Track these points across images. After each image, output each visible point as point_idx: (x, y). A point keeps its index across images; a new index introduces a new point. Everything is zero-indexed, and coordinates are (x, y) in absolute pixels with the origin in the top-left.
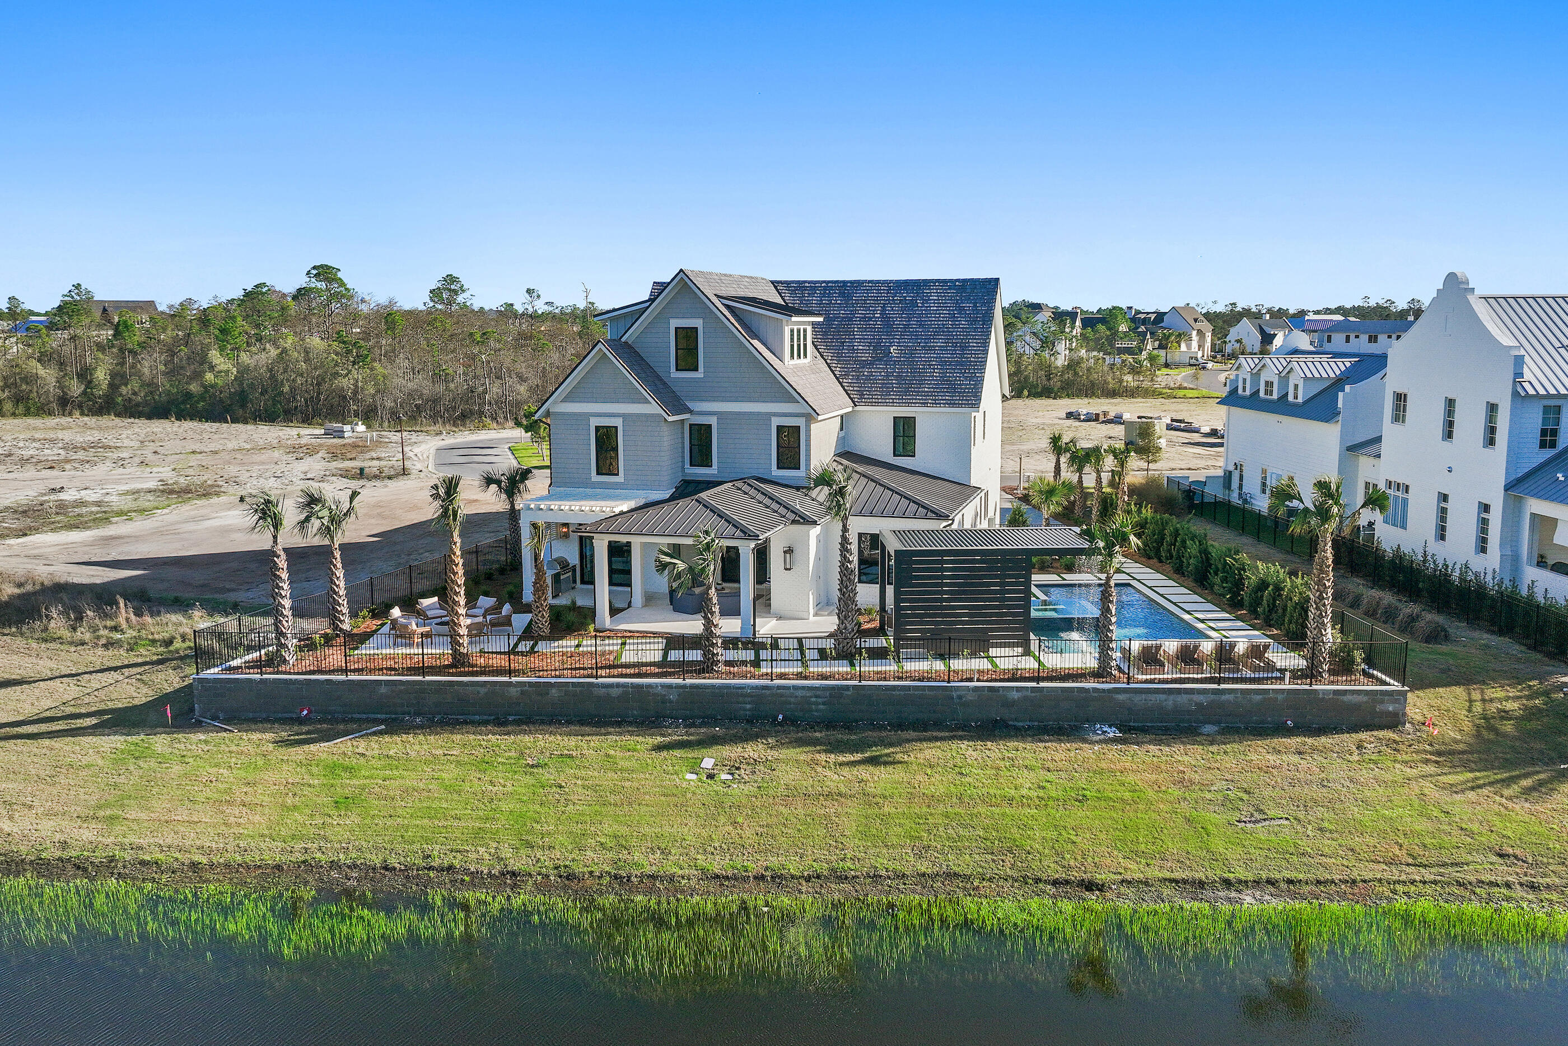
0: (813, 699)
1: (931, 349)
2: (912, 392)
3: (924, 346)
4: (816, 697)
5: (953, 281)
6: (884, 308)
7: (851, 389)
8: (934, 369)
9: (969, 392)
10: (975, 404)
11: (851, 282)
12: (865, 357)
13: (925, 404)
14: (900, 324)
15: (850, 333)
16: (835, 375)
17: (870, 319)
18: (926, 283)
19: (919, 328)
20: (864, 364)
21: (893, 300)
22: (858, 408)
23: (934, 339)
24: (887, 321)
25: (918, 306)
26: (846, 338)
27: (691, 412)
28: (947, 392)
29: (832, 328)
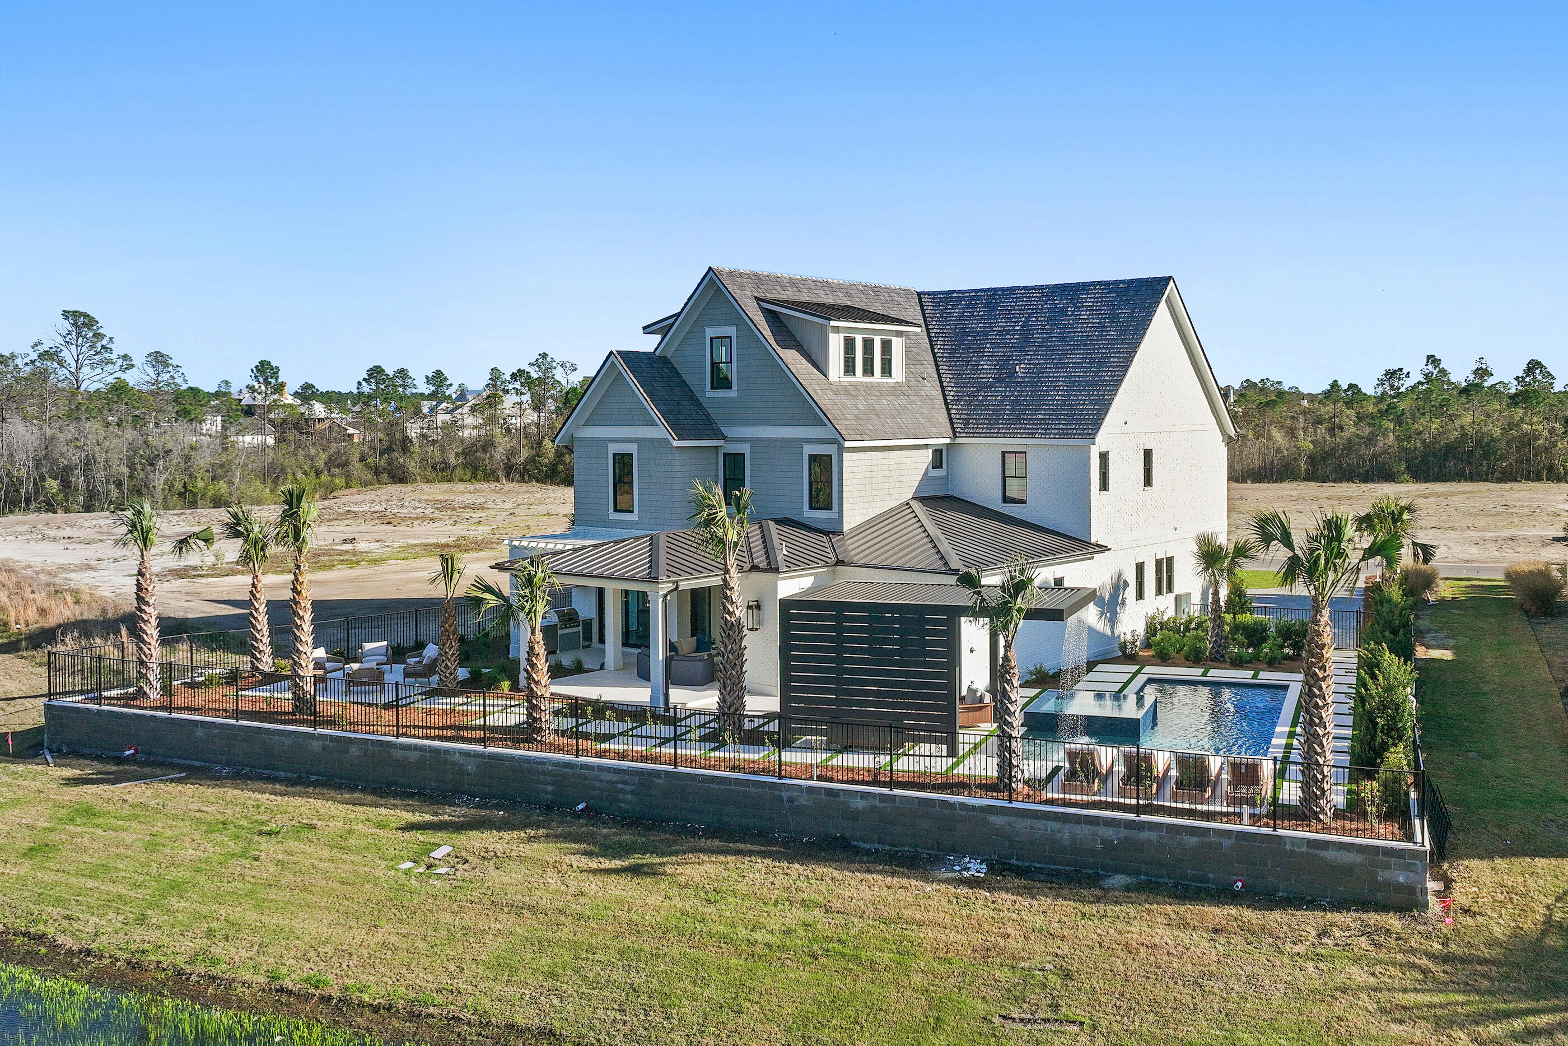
0: (620, 786)
1: (1065, 365)
2: (1024, 419)
3: (1057, 364)
4: (624, 783)
5: (1116, 283)
6: (1028, 319)
7: (958, 416)
9: (1089, 419)
10: (1090, 434)
11: (1002, 289)
12: (987, 378)
13: (1032, 435)
14: (1039, 338)
15: (980, 350)
16: (945, 400)
17: (1008, 332)
18: (1085, 287)
19: (1059, 342)
20: (982, 387)
21: (1043, 308)
22: (959, 440)
23: (1070, 354)
24: (1026, 332)
25: (1066, 315)
26: (974, 357)
27: (725, 438)
28: (1064, 419)
29: (963, 344)
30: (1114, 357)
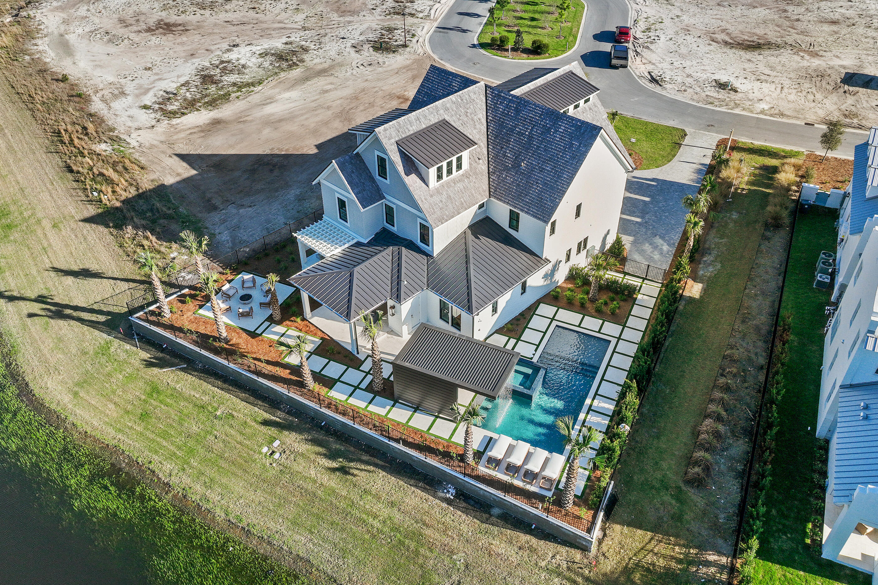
0: (336, 422)
1: (543, 170)
2: (520, 199)
3: (540, 168)
5: (575, 122)
6: (532, 130)
7: (493, 184)
8: (537, 186)
9: (546, 212)
10: (545, 222)
11: (525, 100)
12: (509, 163)
13: (522, 211)
14: (535, 145)
15: (508, 141)
16: (489, 170)
17: (522, 134)
19: (543, 152)
20: (505, 168)
21: (540, 124)
22: (491, 200)
23: (547, 163)
24: (530, 140)
25: (550, 134)
26: (504, 145)
27: (386, 199)
28: (537, 206)
29: (501, 134)
30: (565, 174)
